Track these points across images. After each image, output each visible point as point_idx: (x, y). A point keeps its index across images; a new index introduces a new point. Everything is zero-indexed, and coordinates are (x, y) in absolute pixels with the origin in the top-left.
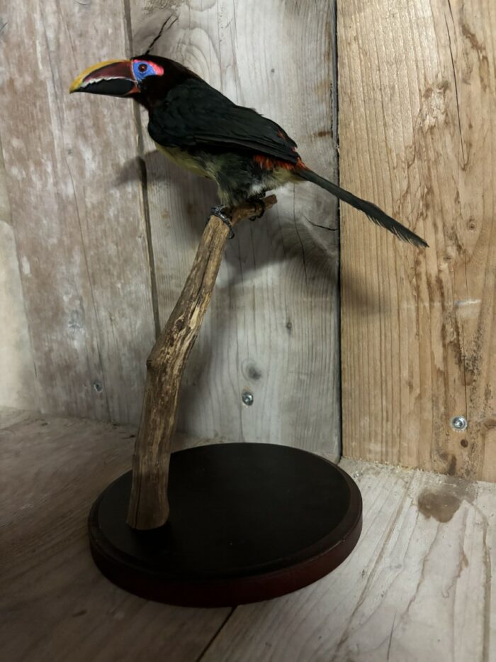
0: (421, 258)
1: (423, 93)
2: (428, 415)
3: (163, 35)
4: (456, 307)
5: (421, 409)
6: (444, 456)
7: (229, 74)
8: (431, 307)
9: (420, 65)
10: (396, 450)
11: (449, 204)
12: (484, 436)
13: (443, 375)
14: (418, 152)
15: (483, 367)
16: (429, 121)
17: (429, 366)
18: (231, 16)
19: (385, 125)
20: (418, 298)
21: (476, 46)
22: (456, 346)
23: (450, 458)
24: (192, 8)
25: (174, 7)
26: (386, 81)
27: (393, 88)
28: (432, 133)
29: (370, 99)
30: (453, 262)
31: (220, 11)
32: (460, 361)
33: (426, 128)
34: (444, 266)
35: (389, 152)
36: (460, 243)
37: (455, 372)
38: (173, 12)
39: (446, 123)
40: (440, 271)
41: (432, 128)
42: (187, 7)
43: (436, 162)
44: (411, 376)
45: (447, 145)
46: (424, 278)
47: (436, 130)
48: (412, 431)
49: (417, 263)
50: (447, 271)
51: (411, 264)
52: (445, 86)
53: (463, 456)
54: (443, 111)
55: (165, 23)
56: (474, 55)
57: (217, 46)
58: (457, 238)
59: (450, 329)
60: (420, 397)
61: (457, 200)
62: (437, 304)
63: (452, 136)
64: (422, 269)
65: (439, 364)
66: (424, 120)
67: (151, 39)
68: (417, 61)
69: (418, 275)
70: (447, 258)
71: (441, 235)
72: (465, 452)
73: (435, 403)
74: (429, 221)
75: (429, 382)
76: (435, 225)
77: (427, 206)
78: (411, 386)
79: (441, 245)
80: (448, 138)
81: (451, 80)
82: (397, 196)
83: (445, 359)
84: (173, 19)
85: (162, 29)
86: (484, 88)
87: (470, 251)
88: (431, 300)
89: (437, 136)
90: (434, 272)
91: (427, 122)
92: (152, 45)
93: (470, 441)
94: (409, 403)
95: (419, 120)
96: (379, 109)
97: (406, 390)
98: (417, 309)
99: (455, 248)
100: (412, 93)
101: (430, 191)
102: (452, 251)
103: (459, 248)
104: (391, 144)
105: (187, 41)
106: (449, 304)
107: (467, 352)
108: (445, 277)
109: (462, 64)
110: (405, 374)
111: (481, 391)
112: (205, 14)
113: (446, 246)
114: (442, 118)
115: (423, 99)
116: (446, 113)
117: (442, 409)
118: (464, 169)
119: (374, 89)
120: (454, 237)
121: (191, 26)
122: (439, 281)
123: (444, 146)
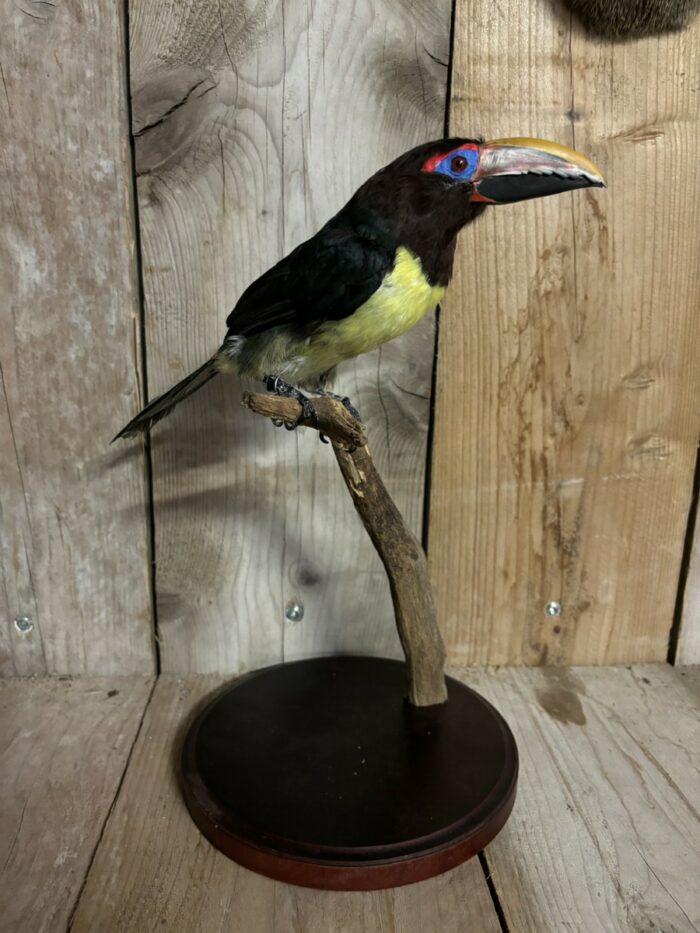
0: (526, 434)
1: (541, 253)
2: (522, 605)
3: (189, 103)
4: (559, 487)
5: (516, 600)
6: (536, 647)
7: (294, 182)
8: (534, 487)
9: (540, 222)
10: (485, 649)
11: (560, 378)
12: (576, 619)
13: (541, 559)
14: (532, 317)
15: (581, 548)
16: (546, 285)
17: (526, 553)
18: (303, 106)
19: (498, 282)
20: (520, 478)
21: (597, 214)
22: (557, 528)
23: (542, 647)
24: (242, 78)
25: (210, 68)
26: (501, 233)
27: (508, 242)
28: (547, 299)
29: (481, 250)
30: (559, 438)
31: (287, 95)
32: (559, 543)
33: (542, 292)
34: (550, 442)
35: (500, 313)
36: (568, 419)
37: (553, 555)
38: (210, 76)
39: (563, 290)
40: (545, 448)
41: (547, 293)
42: (233, 74)
43: (550, 330)
44: (507, 563)
45: (561, 313)
46: (528, 456)
47: (551, 296)
48: (504, 625)
49: (522, 439)
50: (553, 449)
51: (515, 439)
52: (564, 251)
53: (554, 643)
54: (560, 276)
55: (194, 88)
56: (595, 223)
57: (279, 141)
58: (565, 414)
59: (551, 510)
60: (515, 587)
61: (568, 373)
62: (540, 484)
63: (568, 305)
64: (527, 446)
65: (538, 549)
66: (539, 283)
67: (169, 104)
68: (536, 218)
69: (521, 453)
70: (554, 435)
71: (549, 409)
72: (557, 639)
73: (530, 589)
74: (538, 394)
75: (525, 569)
76: (544, 399)
77: (537, 377)
78: (506, 575)
79: (549, 421)
80: (563, 306)
81: (570, 244)
82: (505, 364)
83: (544, 542)
84: (208, 85)
85: (188, 95)
86: (603, 259)
87: (577, 427)
88: (534, 480)
89: (552, 303)
90: (538, 448)
91: (543, 287)
92: (169, 113)
93: (563, 626)
94: (502, 592)
95: (535, 283)
96: (492, 264)
97: (500, 580)
98: (519, 490)
99: (563, 424)
100: (529, 252)
101: (542, 361)
102: (559, 427)
103: (567, 424)
104: (503, 303)
105: (230, 123)
106: (553, 484)
107: (566, 535)
108: (550, 455)
109: (583, 229)
110: (501, 562)
111: (577, 574)
112: (262, 91)
113: (554, 421)
114: (559, 284)
115: (541, 261)
116: (562, 278)
117: (538, 597)
118: (577, 342)
119: (487, 239)
120: (562, 412)
121: (240, 104)
122: (544, 459)
123: (559, 315)
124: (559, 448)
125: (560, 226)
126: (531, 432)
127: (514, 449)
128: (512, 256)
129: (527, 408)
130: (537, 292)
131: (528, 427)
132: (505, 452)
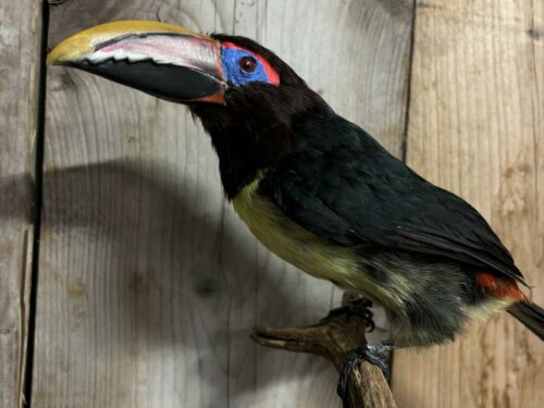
124: (522, 385)
125: (522, 143)
126: (493, 368)
127: (477, 388)
128: (476, 172)
129: (489, 340)
130: (500, 212)
131: (491, 362)
132: (467, 392)
